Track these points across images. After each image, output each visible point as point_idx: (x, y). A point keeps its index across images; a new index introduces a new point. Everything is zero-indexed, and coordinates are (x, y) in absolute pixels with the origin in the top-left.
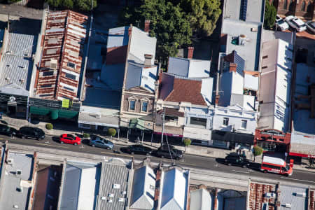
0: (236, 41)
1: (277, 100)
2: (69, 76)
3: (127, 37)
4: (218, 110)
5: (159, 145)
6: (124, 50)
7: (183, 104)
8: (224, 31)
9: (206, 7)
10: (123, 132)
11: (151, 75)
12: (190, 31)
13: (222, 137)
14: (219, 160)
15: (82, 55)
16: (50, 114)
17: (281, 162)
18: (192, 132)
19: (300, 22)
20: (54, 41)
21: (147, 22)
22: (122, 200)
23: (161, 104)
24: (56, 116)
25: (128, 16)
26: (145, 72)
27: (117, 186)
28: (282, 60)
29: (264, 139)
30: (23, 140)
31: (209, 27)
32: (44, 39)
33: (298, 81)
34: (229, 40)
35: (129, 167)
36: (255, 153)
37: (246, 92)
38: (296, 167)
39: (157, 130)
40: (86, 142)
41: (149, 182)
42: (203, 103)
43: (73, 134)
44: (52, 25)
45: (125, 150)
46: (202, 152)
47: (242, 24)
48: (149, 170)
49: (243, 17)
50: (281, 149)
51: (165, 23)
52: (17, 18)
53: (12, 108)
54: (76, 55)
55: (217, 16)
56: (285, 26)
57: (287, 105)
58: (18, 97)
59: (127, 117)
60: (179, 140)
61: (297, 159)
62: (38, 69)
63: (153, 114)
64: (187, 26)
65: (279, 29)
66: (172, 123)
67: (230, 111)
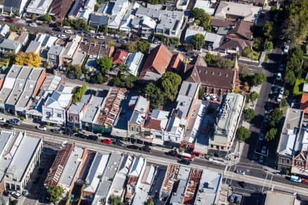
0: (182, 104)
1: (193, 129)
2: (112, 115)
3: (137, 100)
4: (166, 133)
5: (142, 145)
6: (134, 106)
7: (152, 130)
8: (178, 100)
9: (170, 90)
10: (128, 140)
11: (142, 117)
12: (163, 99)
13: (168, 144)
14: (166, 153)
15: (120, 107)
16: (101, 131)
17: (189, 155)
18: (156, 141)
19: (214, 97)
20: (110, 100)
21: (146, 95)
22: (116, 169)
23: (143, 129)
24: (103, 132)
25: (140, 92)
26: (140, 116)
27: (115, 163)
28: (200, 112)
29: (185, 146)
30: (89, 140)
31: (172, 98)
32: (107, 100)
33: (205, 122)
34: (179, 103)
35: (122, 155)
36: (180, 151)
37: (181, 126)
38: (196, 157)
39: (142, 139)
40: (114, 143)
41: (128, 162)
42: (160, 130)
43: (109, 139)
44: (112, 94)
45: (129, 147)
46: (160, 149)
47: (186, 97)
48: (130, 157)
49: (187, 94)
50: (190, 150)
51: (153, 95)
52: (101, 90)
53: (87, 127)
54: (118, 106)
55: (175, 93)
56: (208, 98)
57: (197, 131)
58: (89, 123)
59: (131, 133)
60: (151, 144)
61: (197, 154)
62: (101, 111)
63: (140, 133)
64: (162, 97)
65: (206, 99)
66: (148, 137)
67: (170, 133)
